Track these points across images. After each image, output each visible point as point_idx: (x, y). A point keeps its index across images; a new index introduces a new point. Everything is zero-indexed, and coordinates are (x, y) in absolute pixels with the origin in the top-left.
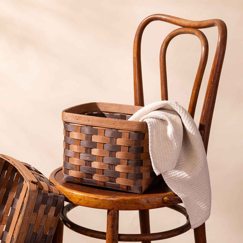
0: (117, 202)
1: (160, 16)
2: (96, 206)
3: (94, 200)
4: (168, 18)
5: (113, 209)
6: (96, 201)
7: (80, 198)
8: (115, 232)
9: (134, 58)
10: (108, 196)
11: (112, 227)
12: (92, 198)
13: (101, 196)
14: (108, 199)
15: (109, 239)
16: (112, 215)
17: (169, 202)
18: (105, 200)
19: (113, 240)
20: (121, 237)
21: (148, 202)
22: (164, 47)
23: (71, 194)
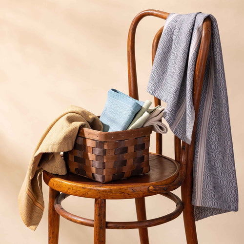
0: (103, 191)
1: (152, 12)
2: (83, 196)
3: (81, 189)
4: (159, 13)
5: (100, 198)
6: (83, 190)
7: (68, 187)
8: (102, 221)
9: (128, 52)
10: (95, 186)
11: (99, 215)
12: (80, 187)
13: (89, 185)
14: (95, 188)
15: (96, 227)
16: (98, 204)
17: (154, 191)
18: (92, 190)
19: (101, 228)
20: (109, 225)
21: (134, 191)
22: (155, 41)
23: (60, 183)
